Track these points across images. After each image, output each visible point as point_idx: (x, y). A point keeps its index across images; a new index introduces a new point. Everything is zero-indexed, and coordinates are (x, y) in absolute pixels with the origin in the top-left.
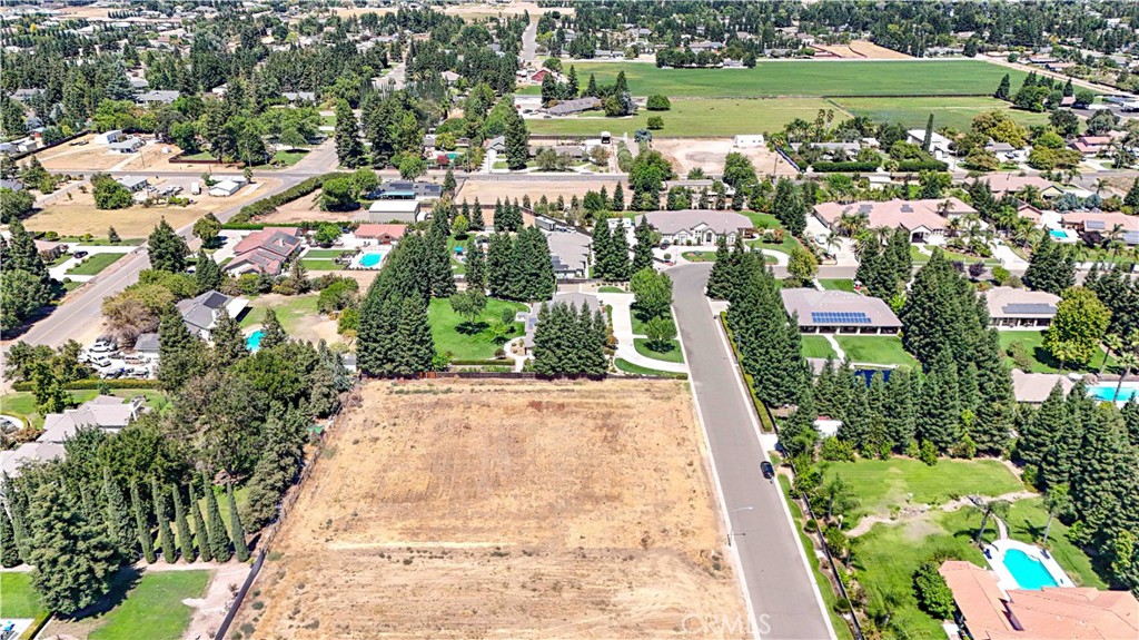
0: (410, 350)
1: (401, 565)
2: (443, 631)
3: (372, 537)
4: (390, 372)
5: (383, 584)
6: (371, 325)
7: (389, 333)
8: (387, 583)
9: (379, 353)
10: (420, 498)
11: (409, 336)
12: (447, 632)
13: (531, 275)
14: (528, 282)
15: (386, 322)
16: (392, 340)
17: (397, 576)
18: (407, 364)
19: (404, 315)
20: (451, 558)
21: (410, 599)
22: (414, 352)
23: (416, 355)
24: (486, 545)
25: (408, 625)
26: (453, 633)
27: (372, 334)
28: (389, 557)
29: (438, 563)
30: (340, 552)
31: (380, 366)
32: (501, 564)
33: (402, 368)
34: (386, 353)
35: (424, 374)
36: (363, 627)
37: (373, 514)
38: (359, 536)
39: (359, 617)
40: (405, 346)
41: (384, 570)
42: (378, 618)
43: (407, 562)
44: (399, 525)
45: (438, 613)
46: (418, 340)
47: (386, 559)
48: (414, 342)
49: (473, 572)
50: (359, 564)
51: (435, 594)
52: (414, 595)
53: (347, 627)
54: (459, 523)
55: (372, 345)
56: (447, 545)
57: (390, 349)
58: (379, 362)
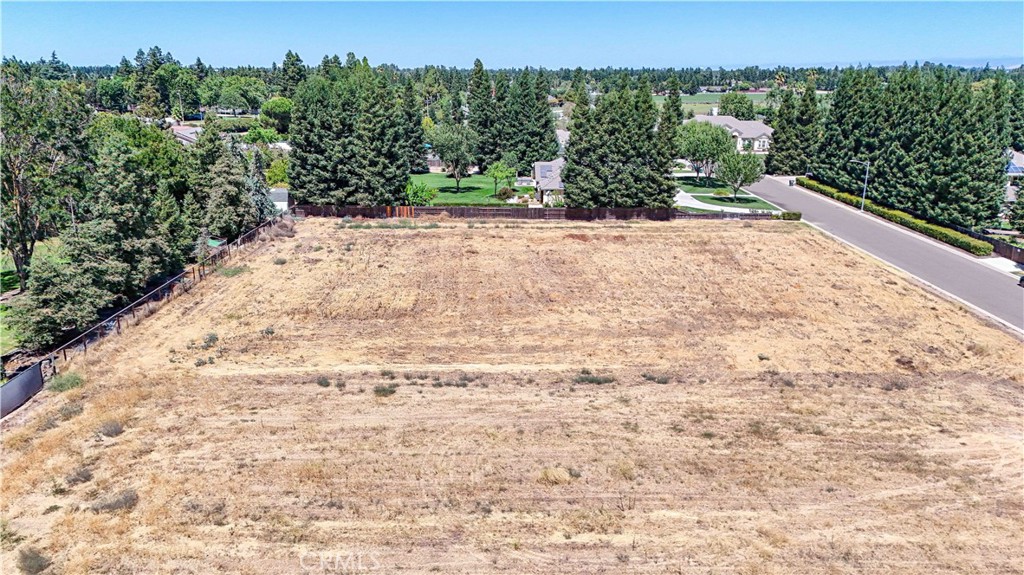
0: (373, 164)
1: (369, 396)
2: (497, 516)
3: (302, 359)
4: (341, 203)
5: (325, 426)
6: (312, 125)
7: (339, 136)
8: (336, 426)
9: (324, 168)
10: (401, 314)
11: (372, 140)
12: (511, 516)
13: (533, 134)
14: (529, 144)
15: (335, 117)
16: (344, 147)
17: (360, 413)
18: (370, 189)
19: (364, 105)
20: (485, 386)
21: (396, 452)
22: (379, 168)
23: (380, 174)
24: (557, 368)
25: (397, 501)
26: (528, 519)
27: (314, 138)
28: (341, 385)
29: (453, 392)
30: (228, 380)
31: (324, 193)
32: (603, 396)
33: (359, 196)
34: (334, 171)
35: (393, 209)
36: (266, 509)
37: (307, 333)
38: (275, 358)
39: (257, 488)
40: (364, 157)
41: (327, 405)
42: (308, 489)
43: (381, 392)
44: (362, 343)
45: (476, 478)
46: (385, 150)
47: (333, 389)
48: (379, 153)
49: (543, 406)
50: (268, 396)
51: (461, 443)
52: (406, 444)
53: (219, 509)
54: (489, 341)
55: (311, 158)
56: (469, 368)
57: (341, 162)
58: (322, 186)
